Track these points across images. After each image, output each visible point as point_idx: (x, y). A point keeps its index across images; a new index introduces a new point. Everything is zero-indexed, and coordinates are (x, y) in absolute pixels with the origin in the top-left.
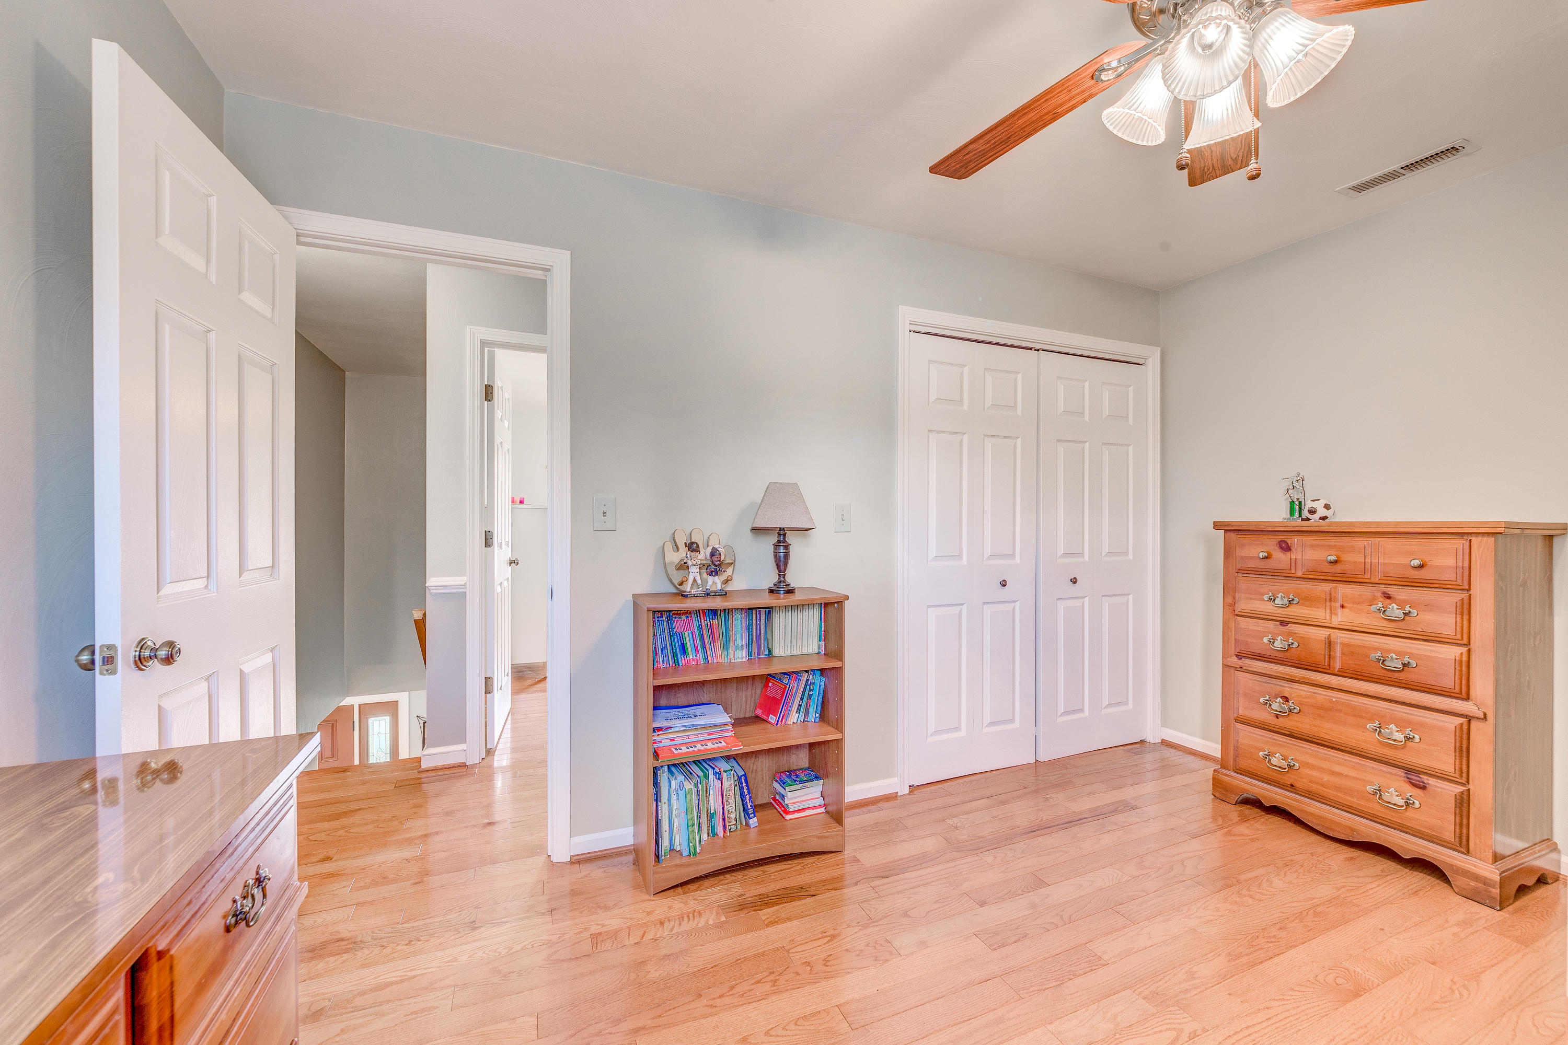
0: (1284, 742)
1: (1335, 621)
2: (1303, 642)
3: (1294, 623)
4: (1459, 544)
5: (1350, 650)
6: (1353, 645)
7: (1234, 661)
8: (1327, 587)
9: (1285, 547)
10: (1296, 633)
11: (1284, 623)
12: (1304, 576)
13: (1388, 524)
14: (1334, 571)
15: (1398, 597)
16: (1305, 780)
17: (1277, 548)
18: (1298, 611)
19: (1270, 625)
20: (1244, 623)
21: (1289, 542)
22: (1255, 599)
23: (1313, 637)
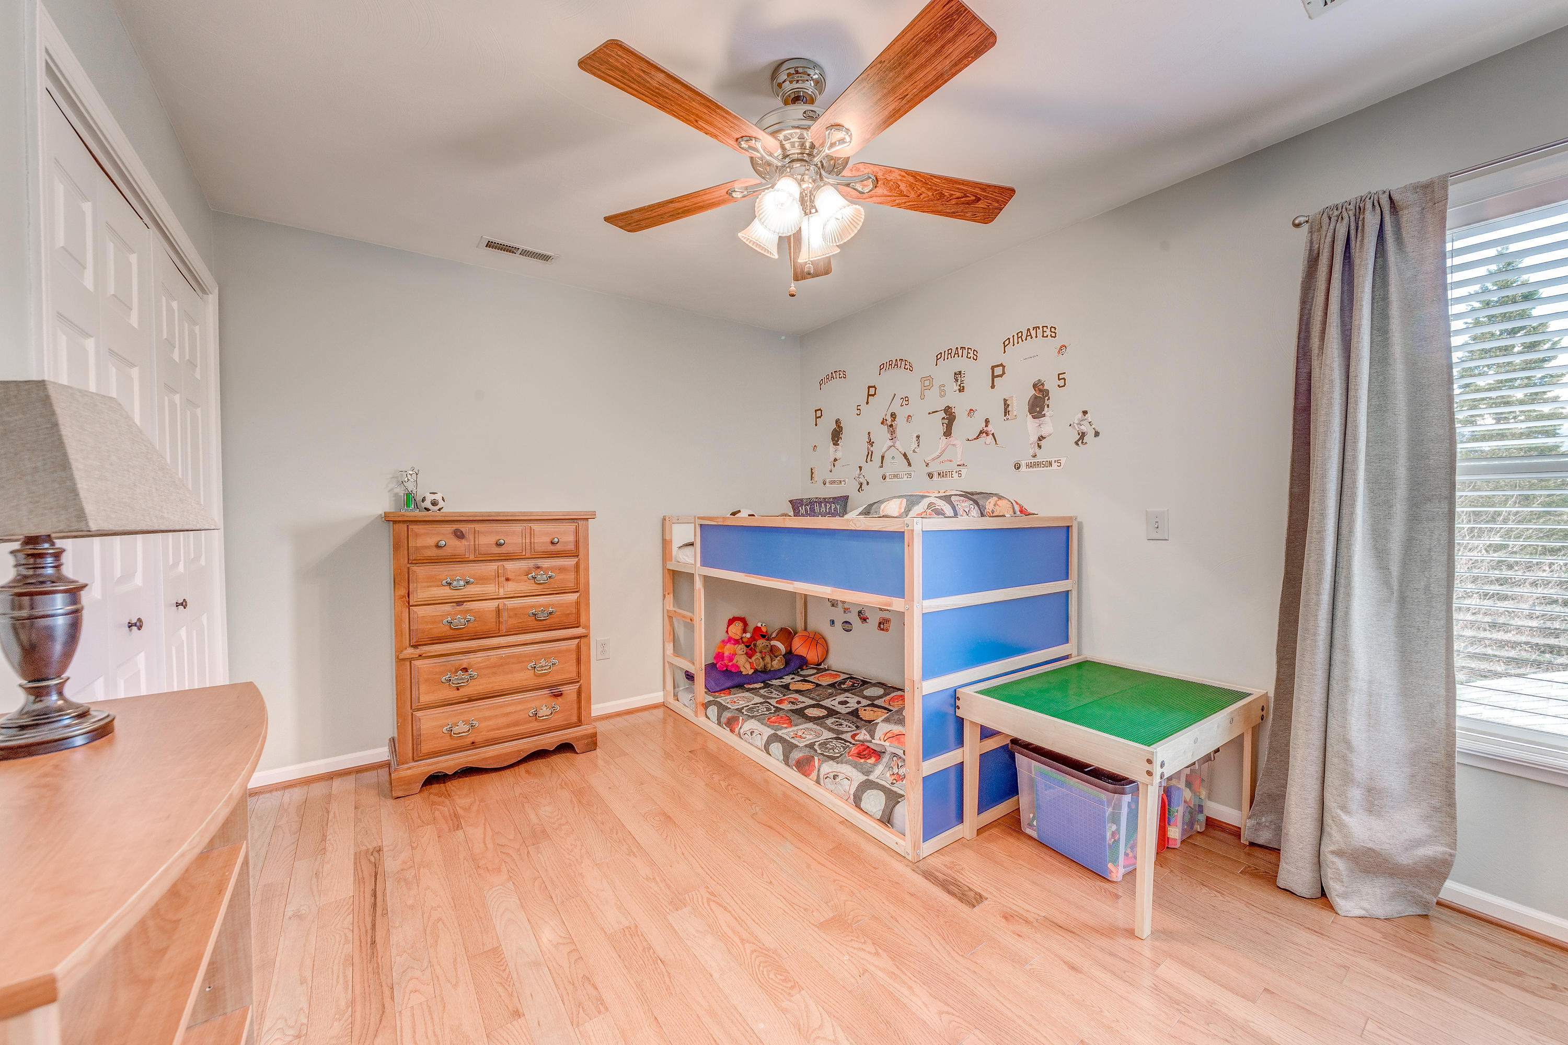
0: (464, 709)
1: (502, 593)
2: (479, 615)
3: (469, 601)
4: (571, 527)
5: (515, 612)
6: (517, 608)
7: (410, 652)
8: (494, 566)
9: (459, 535)
10: (472, 610)
11: (459, 603)
12: (476, 559)
13: (537, 514)
14: (500, 552)
15: (544, 566)
16: (484, 733)
17: (452, 536)
18: (473, 590)
19: (447, 608)
20: (420, 611)
21: (463, 530)
22: (431, 586)
23: (487, 609)
